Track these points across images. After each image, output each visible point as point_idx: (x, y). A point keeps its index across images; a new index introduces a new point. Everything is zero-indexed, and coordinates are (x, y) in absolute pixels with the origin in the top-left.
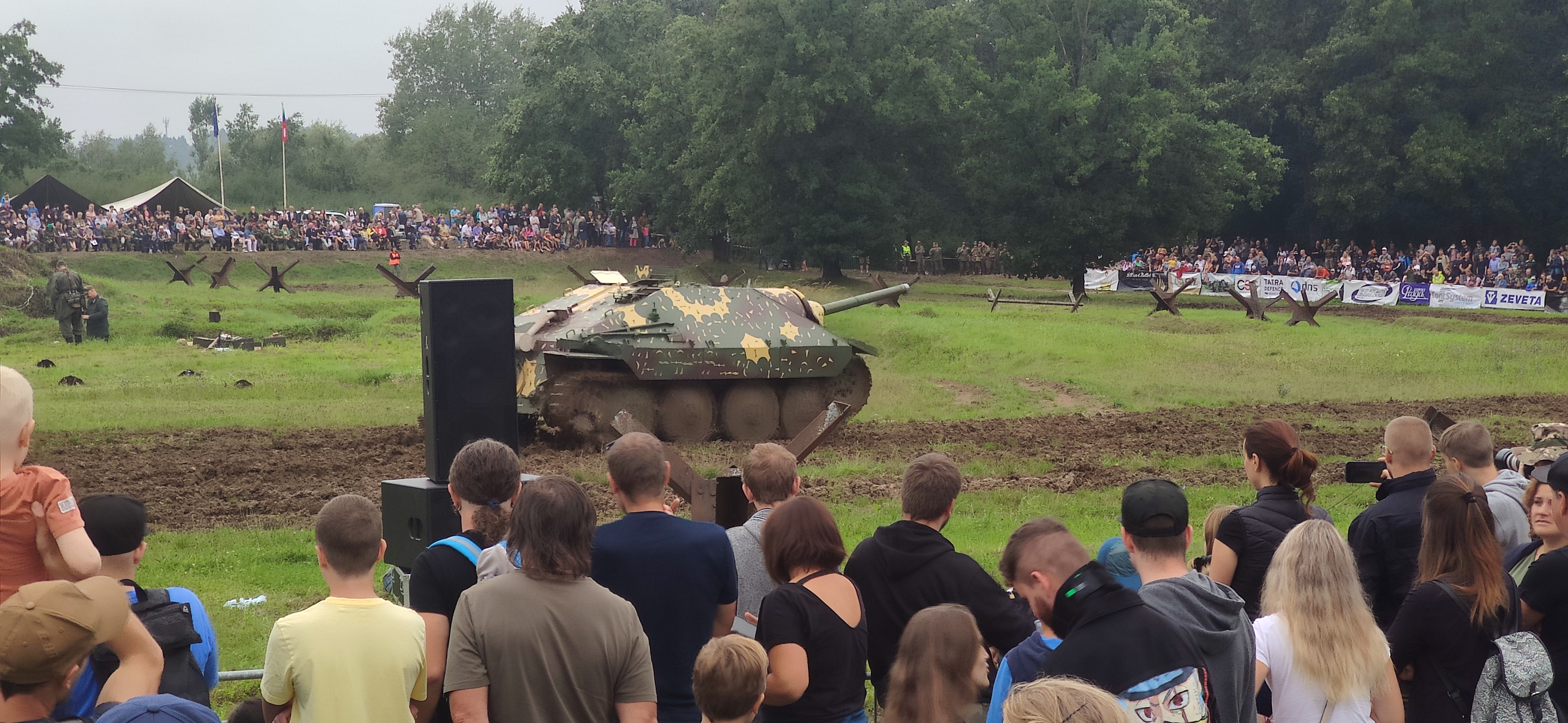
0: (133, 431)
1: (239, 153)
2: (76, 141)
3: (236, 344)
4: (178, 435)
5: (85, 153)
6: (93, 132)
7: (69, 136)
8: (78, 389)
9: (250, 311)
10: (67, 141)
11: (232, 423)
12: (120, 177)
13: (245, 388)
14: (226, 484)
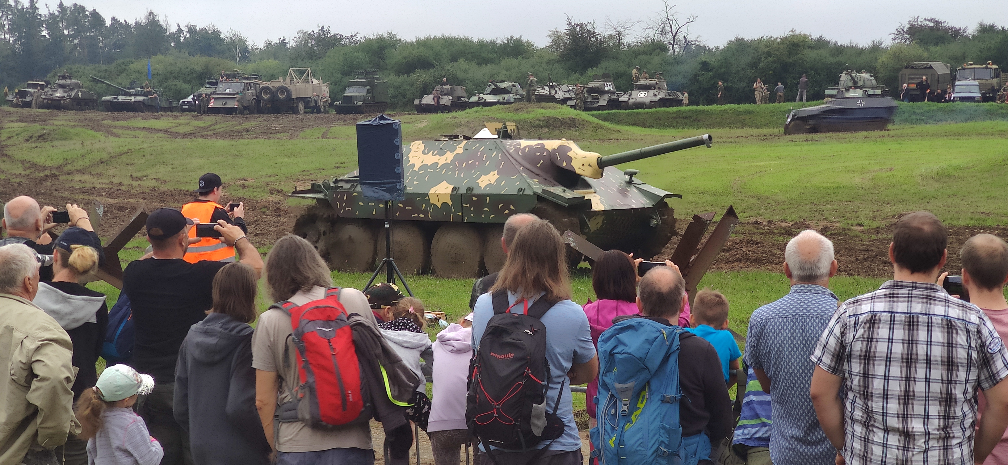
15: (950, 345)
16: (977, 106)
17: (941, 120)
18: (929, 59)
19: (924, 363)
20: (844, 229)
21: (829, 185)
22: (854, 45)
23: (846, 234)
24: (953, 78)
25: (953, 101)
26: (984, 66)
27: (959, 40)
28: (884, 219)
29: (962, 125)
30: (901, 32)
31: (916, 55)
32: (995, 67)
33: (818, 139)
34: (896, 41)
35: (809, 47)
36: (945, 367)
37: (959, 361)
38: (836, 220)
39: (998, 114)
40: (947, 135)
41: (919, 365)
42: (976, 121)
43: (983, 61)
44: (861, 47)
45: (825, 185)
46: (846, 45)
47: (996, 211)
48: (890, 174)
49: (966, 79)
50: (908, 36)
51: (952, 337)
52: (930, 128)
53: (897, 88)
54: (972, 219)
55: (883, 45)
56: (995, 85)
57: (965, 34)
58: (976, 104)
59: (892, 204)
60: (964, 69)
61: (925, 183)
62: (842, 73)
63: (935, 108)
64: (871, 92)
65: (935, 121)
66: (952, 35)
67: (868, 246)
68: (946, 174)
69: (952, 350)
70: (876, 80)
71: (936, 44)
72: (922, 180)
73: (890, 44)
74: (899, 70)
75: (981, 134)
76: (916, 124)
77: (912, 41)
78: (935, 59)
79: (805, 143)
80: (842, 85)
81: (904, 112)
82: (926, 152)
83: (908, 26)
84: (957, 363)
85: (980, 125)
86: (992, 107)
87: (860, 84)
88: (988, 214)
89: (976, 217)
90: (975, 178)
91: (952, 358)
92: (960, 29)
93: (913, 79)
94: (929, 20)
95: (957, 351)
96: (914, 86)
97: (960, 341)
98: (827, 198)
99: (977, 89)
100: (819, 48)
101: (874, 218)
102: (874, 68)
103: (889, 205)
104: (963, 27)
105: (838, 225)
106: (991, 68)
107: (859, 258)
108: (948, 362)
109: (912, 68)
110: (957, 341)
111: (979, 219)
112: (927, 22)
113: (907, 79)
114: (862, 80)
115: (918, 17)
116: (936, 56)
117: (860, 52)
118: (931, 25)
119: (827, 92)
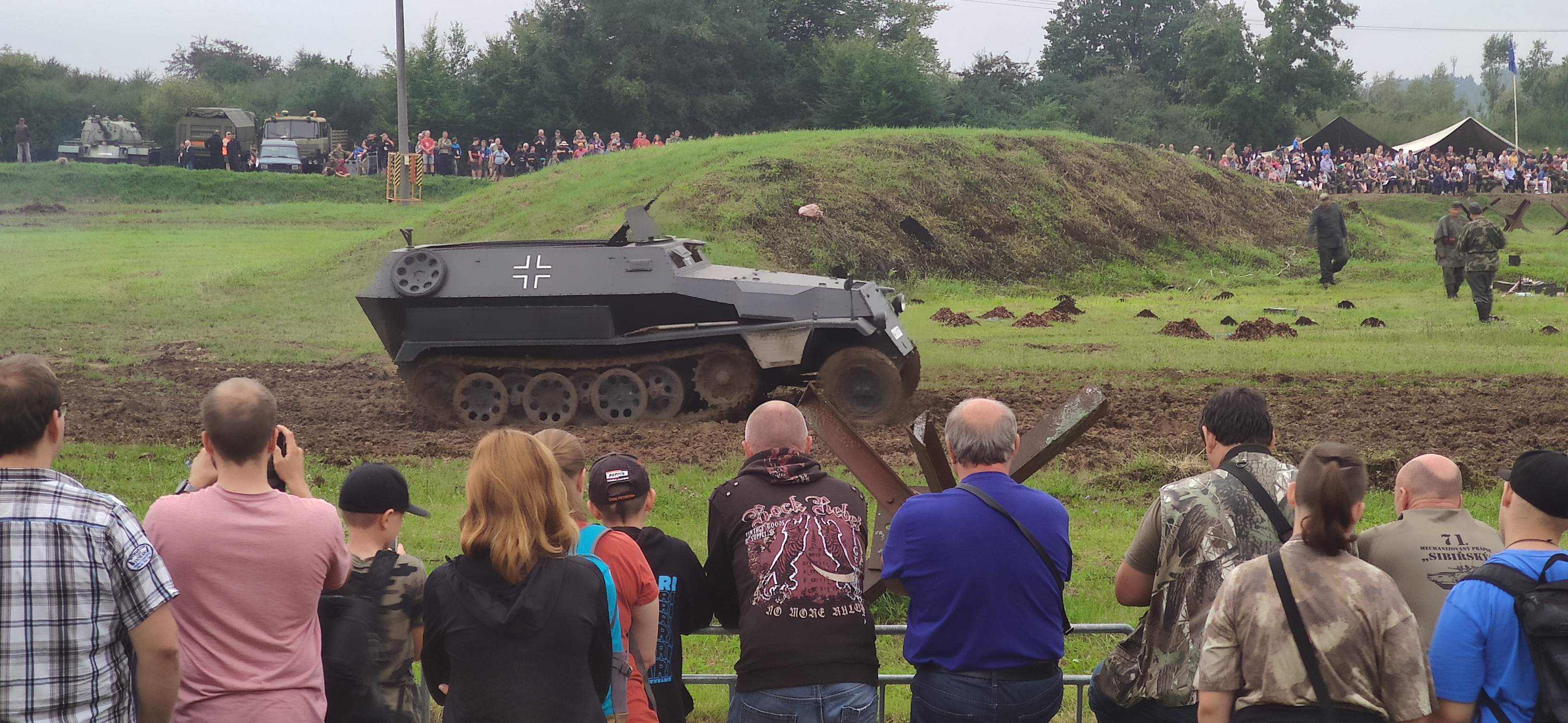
0: (1439, 375)
1: (1530, 91)
2: (1368, 81)
3: (1537, 289)
4: (1486, 381)
5: (1374, 95)
6: (1383, 74)
7: (1360, 77)
8: (1380, 330)
9: (1552, 255)
10: (1358, 83)
11: (1542, 370)
12: (1410, 118)
13: (1553, 334)
14: (1540, 433)
15: (60, 564)
16: (294, 178)
17: (240, 199)
18: (222, 104)
19: (20, 596)
20: (76, 368)
21: (56, 297)
22: (106, 76)
23: (79, 376)
24: (259, 134)
25: (259, 169)
26: (305, 118)
27: (268, 76)
28: (141, 351)
29: (270, 206)
30: (179, 59)
31: (202, 96)
32: (322, 120)
33: (45, 224)
34: (173, 73)
35: (34, 75)
36: (55, 600)
37: (77, 587)
38: (65, 353)
39: (325, 192)
40: (247, 222)
41: (13, 601)
42: (292, 201)
43: (304, 110)
44: (117, 79)
45: (50, 297)
46: (92, 75)
47: (312, 341)
48: (155, 280)
49: (278, 137)
50: (191, 67)
51: (63, 551)
52: (225, 210)
53: (174, 147)
54: (275, 352)
55: (151, 78)
56: (322, 148)
57: (278, 68)
58: (293, 175)
59: (157, 327)
60: (275, 121)
61: (209, 296)
62: (86, 118)
63: (231, 179)
64: (132, 151)
65: (231, 199)
66: (257, 68)
67: (114, 394)
68: (241, 282)
69: (63, 572)
70: (140, 133)
71: (234, 81)
72: (205, 291)
73: (161, 77)
74: (176, 118)
75: (298, 222)
76: (202, 203)
77: (196, 74)
78: (231, 104)
79: (24, 229)
80: (86, 137)
81: (183, 185)
82: (214, 247)
83: (191, 50)
84: (74, 591)
85: (297, 207)
86: (316, 180)
87: (115, 137)
88: (300, 345)
89: (281, 349)
90: (285, 289)
91: (65, 583)
92: (270, 60)
93: (198, 133)
94: (222, 43)
95: (72, 573)
96: (202, 145)
97: (76, 556)
98: (54, 318)
99: (295, 155)
100: (50, 78)
101: (126, 350)
102: (138, 114)
103: (151, 330)
104: (274, 57)
105: (67, 360)
106: (315, 122)
107: (96, 414)
108: (59, 591)
109: (197, 115)
110: (71, 557)
111: (284, 353)
112: (220, 46)
113: (188, 134)
114: (118, 131)
115: (205, 38)
116: (233, 99)
117: (114, 87)
118: (226, 50)
119: (62, 149)
